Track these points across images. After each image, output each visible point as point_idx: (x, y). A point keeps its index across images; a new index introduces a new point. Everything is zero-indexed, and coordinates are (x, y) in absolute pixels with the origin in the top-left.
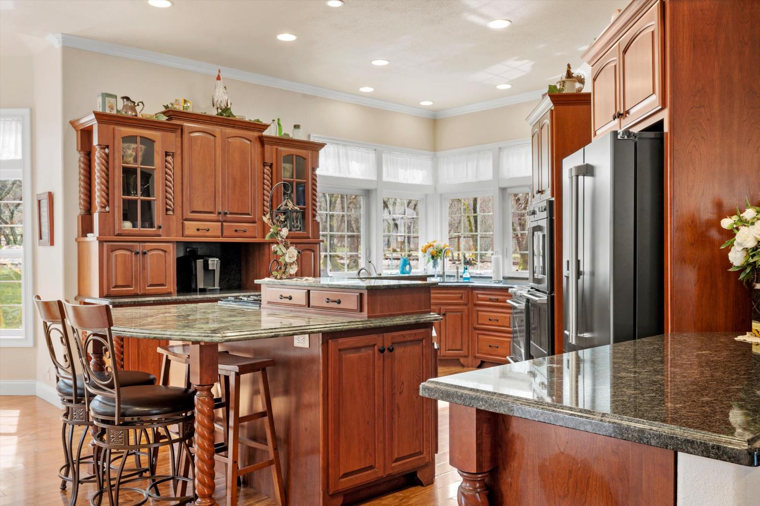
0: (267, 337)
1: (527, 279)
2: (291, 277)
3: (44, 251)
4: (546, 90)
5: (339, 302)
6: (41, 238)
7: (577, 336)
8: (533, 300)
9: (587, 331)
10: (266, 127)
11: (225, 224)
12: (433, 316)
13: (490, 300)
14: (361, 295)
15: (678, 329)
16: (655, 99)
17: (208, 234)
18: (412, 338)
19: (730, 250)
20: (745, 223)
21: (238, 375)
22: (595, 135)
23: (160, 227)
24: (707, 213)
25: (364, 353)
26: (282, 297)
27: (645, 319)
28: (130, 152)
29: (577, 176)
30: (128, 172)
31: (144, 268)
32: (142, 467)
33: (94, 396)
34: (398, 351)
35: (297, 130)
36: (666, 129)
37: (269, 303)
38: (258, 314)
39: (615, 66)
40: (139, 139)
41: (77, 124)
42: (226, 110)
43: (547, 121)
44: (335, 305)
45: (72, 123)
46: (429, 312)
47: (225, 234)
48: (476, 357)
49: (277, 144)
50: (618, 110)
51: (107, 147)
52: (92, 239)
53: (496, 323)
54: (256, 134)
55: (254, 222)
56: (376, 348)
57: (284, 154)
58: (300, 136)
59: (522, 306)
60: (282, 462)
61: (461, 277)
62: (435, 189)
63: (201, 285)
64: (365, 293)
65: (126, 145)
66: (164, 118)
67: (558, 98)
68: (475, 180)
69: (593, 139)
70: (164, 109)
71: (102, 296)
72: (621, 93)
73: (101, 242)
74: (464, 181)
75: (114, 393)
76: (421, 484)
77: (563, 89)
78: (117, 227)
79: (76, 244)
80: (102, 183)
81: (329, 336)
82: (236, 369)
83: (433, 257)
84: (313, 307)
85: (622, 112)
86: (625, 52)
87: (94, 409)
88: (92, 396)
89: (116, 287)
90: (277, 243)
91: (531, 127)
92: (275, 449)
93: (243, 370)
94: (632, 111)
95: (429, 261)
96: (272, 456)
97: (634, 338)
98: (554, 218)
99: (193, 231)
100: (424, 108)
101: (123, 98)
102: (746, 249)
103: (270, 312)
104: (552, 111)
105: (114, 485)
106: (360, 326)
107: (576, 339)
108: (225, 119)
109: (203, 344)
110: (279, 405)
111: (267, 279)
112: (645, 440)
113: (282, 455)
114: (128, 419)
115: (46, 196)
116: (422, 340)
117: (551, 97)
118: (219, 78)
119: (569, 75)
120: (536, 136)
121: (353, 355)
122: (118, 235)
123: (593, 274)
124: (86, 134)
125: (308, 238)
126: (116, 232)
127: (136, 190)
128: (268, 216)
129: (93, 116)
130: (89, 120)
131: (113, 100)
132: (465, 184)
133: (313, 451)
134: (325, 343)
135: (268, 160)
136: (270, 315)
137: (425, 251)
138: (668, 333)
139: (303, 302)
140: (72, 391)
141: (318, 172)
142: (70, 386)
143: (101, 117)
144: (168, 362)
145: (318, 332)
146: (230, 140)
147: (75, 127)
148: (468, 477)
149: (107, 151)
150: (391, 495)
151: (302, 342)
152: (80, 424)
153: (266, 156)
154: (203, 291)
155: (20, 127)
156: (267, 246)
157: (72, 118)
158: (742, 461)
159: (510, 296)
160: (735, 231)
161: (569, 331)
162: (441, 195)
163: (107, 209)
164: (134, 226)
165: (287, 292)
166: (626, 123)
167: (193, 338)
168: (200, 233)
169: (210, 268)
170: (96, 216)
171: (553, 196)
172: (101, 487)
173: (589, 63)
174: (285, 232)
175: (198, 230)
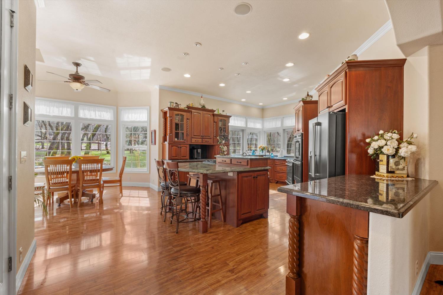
0: (222, 173)
1: (294, 157)
2: (225, 155)
3: (153, 147)
4: (301, 99)
5: (241, 163)
6: (152, 143)
7: (314, 175)
8: (295, 163)
9: (318, 173)
10: (215, 111)
11: (203, 139)
12: (268, 167)
13: (280, 163)
14: (248, 161)
15: (350, 172)
16: (343, 102)
17: (198, 142)
18: (263, 174)
19: (368, 149)
20: (374, 141)
21: (212, 183)
22: (319, 113)
23: (185, 140)
24: (360, 137)
25: (249, 178)
26: (223, 161)
27: (339, 170)
28: (177, 118)
29: (315, 126)
30: (177, 125)
31: (180, 152)
32: (183, 209)
33: (172, 188)
34: (259, 178)
35: (223, 112)
36: (347, 111)
37: (219, 162)
38: (215, 166)
39: (327, 92)
40: (180, 115)
41: (163, 110)
42: (204, 106)
43: (301, 109)
44: (240, 164)
45: (161, 110)
46: (267, 166)
47: (203, 142)
48: (275, 180)
49: (218, 116)
50: (328, 106)
51: (171, 117)
52: (167, 143)
53: (282, 170)
54: (212, 113)
55: (211, 139)
56: (252, 176)
57: (220, 119)
58: (224, 114)
59: (291, 165)
60: (224, 209)
61: (271, 156)
62: (263, 129)
63: (196, 157)
64: (249, 160)
65: (176, 116)
66: (187, 109)
67: (305, 102)
68: (275, 127)
69: (319, 115)
70: (186, 106)
71: (169, 159)
72: (330, 100)
73: (169, 144)
74: (272, 127)
75: (178, 188)
76: (264, 218)
77: (306, 99)
78: (173, 140)
79: (162, 145)
80: (169, 127)
81: (239, 173)
82: (212, 181)
83: (262, 150)
84: (232, 164)
85: (330, 106)
86: (331, 87)
87: (172, 192)
88: (171, 188)
89: (173, 157)
90: (221, 145)
91: (295, 111)
92: (222, 205)
93: (214, 182)
94: (333, 106)
95: (261, 151)
96: (221, 207)
97: (335, 176)
98: (303, 138)
99: (194, 141)
100: (260, 105)
101: (175, 103)
102: (374, 149)
103: (219, 165)
104: (303, 106)
105: (178, 213)
106: (248, 170)
107: (314, 176)
108: (203, 109)
109: (204, 174)
110: (223, 192)
111: (218, 156)
112: (359, 208)
113: (224, 207)
114: (182, 195)
115: (154, 131)
116: (265, 174)
117: (303, 101)
118: (202, 97)
119: (308, 95)
120: (297, 114)
121: (245, 179)
122: (174, 142)
123: (320, 156)
124: (165, 113)
125: (226, 144)
126: (173, 141)
127: (179, 129)
128: (219, 137)
129: (167, 108)
130: (166, 109)
131: (173, 104)
132: (272, 128)
133: (233, 207)
134: (238, 175)
135: (215, 121)
136: (219, 166)
137: (260, 148)
138: (346, 174)
139: (229, 162)
140: (165, 186)
141: (229, 124)
142: (164, 185)
143: (170, 108)
144: (190, 179)
145: (236, 171)
146: (205, 115)
147: (162, 112)
148: (292, 217)
149: (171, 118)
150: (255, 221)
151: (231, 174)
152: (167, 196)
153: (215, 119)
154: (196, 159)
155: (147, 111)
156: (214, 146)
157: (162, 109)
158: (396, 216)
159: (287, 162)
160: (371, 143)
161: (311, 173)
162: (264, 131)
163: (171, 135)
164: (178, 140)
165: (224, 159)
166: (331, 109)
167: (201, 172)
168: (196, 142)
169: (198, 152)
170: (168, 137)
171: (303, 132)
172: (173, 214)
173: (317, 91)
174: (224, 142)
175: (195, 141)
